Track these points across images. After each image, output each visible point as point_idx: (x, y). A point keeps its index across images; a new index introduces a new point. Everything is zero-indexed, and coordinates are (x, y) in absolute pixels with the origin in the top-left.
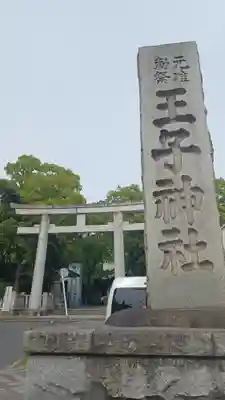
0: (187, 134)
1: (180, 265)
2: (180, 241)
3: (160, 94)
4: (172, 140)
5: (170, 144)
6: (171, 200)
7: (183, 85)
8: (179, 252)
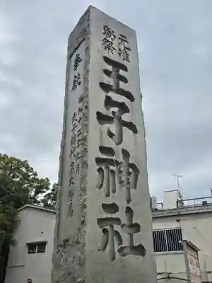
1: (117, 247)
2: (118, 220)
3: (107, 60)
4: (116, 109)
5: (113, 113)
6: (113, 172)
7: (125, 63)
8: (117, 233)
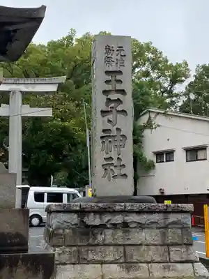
0: (121, 102)
1: (112, 176)
2: (113, 164)
3: (108, 73)
4: (112, 105)
6: (110, 141)
7: (121, 69)
8: (112, 170)
